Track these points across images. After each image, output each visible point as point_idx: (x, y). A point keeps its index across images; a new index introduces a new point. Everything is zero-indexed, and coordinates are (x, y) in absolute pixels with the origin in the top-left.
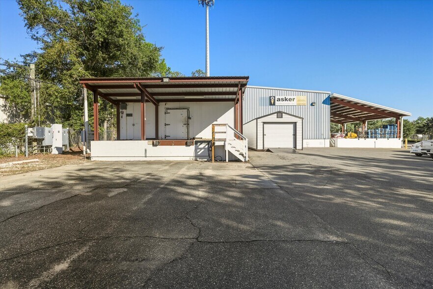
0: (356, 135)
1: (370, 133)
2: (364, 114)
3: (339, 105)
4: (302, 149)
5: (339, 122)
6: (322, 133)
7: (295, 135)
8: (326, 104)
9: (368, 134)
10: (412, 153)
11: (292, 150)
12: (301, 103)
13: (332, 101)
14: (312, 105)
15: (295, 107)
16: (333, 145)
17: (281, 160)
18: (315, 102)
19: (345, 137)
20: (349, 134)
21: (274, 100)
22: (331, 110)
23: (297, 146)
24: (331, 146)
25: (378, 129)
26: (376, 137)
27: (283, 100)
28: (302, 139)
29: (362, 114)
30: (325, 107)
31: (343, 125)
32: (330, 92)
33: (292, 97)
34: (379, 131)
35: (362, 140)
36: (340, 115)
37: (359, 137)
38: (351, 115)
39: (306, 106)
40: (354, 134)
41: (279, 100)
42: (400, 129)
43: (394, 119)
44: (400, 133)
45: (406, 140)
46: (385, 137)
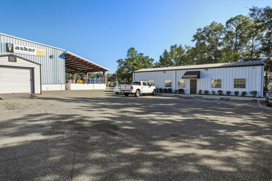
0: (82, 81)
1: (90, 80)
2: (87, 68)
3: (71, 60)
4: (41, 94)
5: (70, 72)
6: (59, 79)
7: (32, 80)
8: (62, 58)
9: (89, 81)
10: (115, 92)
11: (30, 95)
12: (41, 54)
13: (66, 56)
14: (51, 57)
15: (35, 57)
16: (68, 88)
17: (7, 111)
18: (53, 55)
19: (76, 83)
20: (78, 81)
21: (12, 47)
22: (66, 63)
23: (35, 91)
24: (66, 89)
25: (94, 78)
26: (93, 83)
27: (22, 49)
28: (41, 84)
29: (85, 68)
30: (61, 60)
31: (73, 75)
32: (65, 50)
33: (32, 48)
34: (95, 79)
35: (86, 84)
36: (72, 68)
37: (84, 83)
38: (78, 69)
39: (46, 58)
40: (81, 81)
41: (17, 48)
42: (105, 79)
43: (102, 72)
44: (105, 80)
45: (108, 85)
46: (98, 83)
